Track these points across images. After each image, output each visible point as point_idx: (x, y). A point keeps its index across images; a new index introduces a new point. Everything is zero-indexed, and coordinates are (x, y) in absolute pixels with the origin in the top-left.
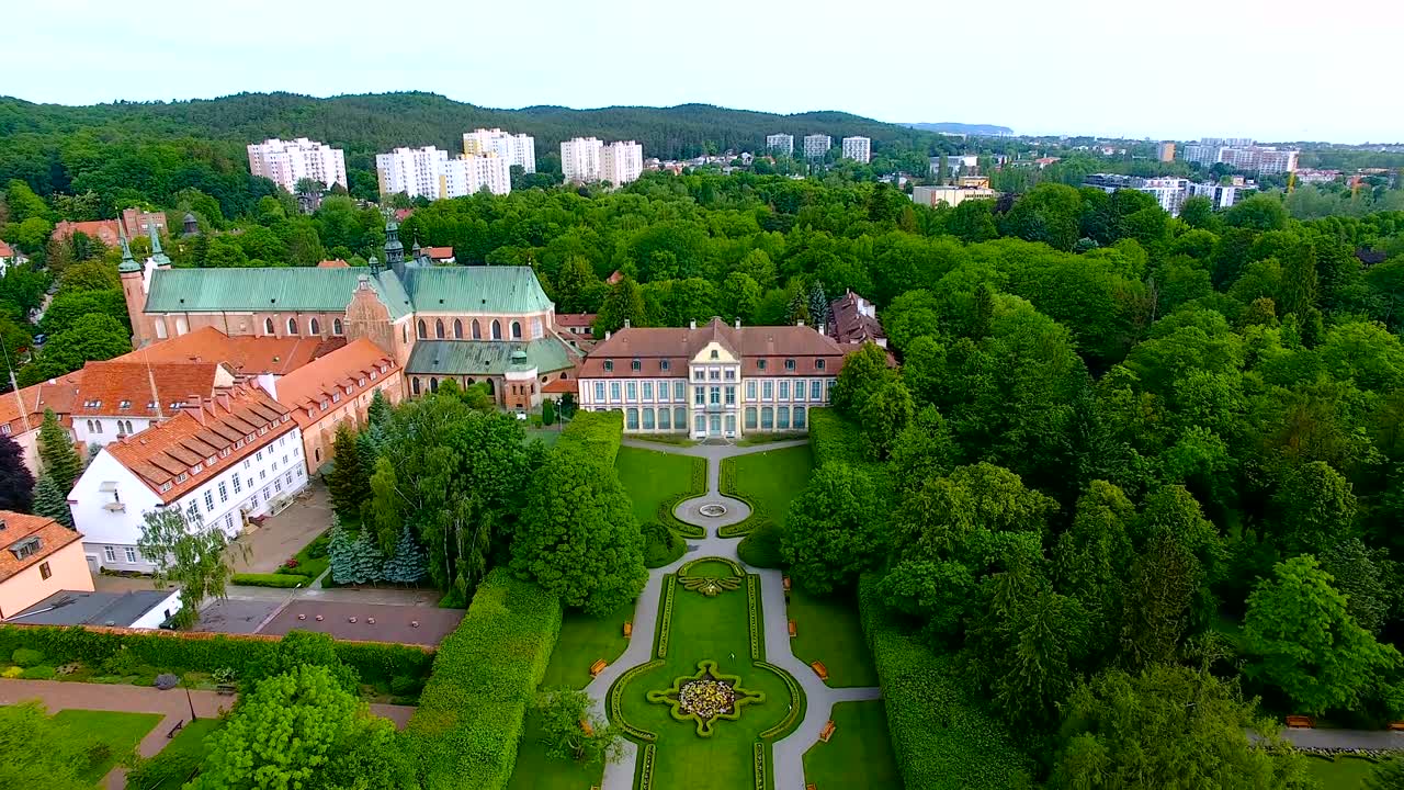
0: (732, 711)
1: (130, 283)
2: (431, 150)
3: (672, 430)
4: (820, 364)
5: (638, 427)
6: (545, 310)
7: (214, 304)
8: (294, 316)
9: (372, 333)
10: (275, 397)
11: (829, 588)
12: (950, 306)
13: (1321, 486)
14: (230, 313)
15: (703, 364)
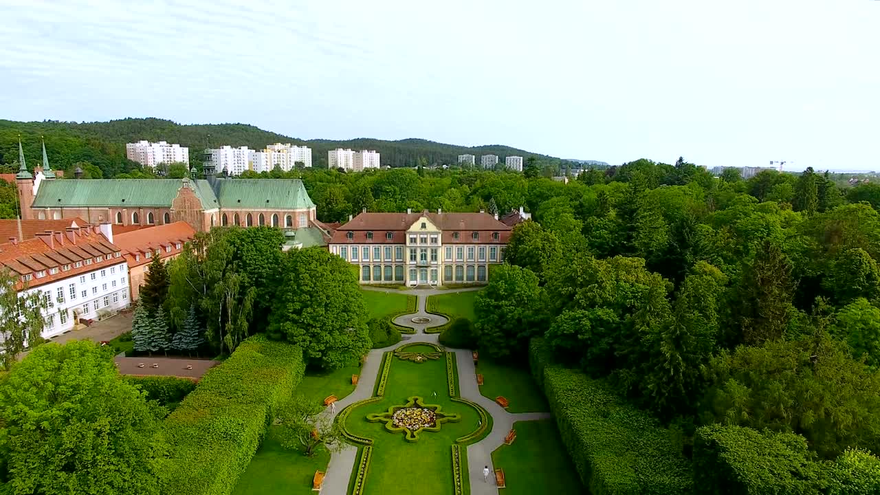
0: (434, 426)
1: (24, 186)
2: (245, 148)
3: (394, 281)
4: (495, 235)
5: (370, 279)
6: (309, 208)
7: (82, 202)
8: (137, 211)
9: (189, 219)
10: (111, 240)
11: (506, 352)
12: (581, 205)
13: (861, 264)
14: (92, 209)
15: (415, 233)
